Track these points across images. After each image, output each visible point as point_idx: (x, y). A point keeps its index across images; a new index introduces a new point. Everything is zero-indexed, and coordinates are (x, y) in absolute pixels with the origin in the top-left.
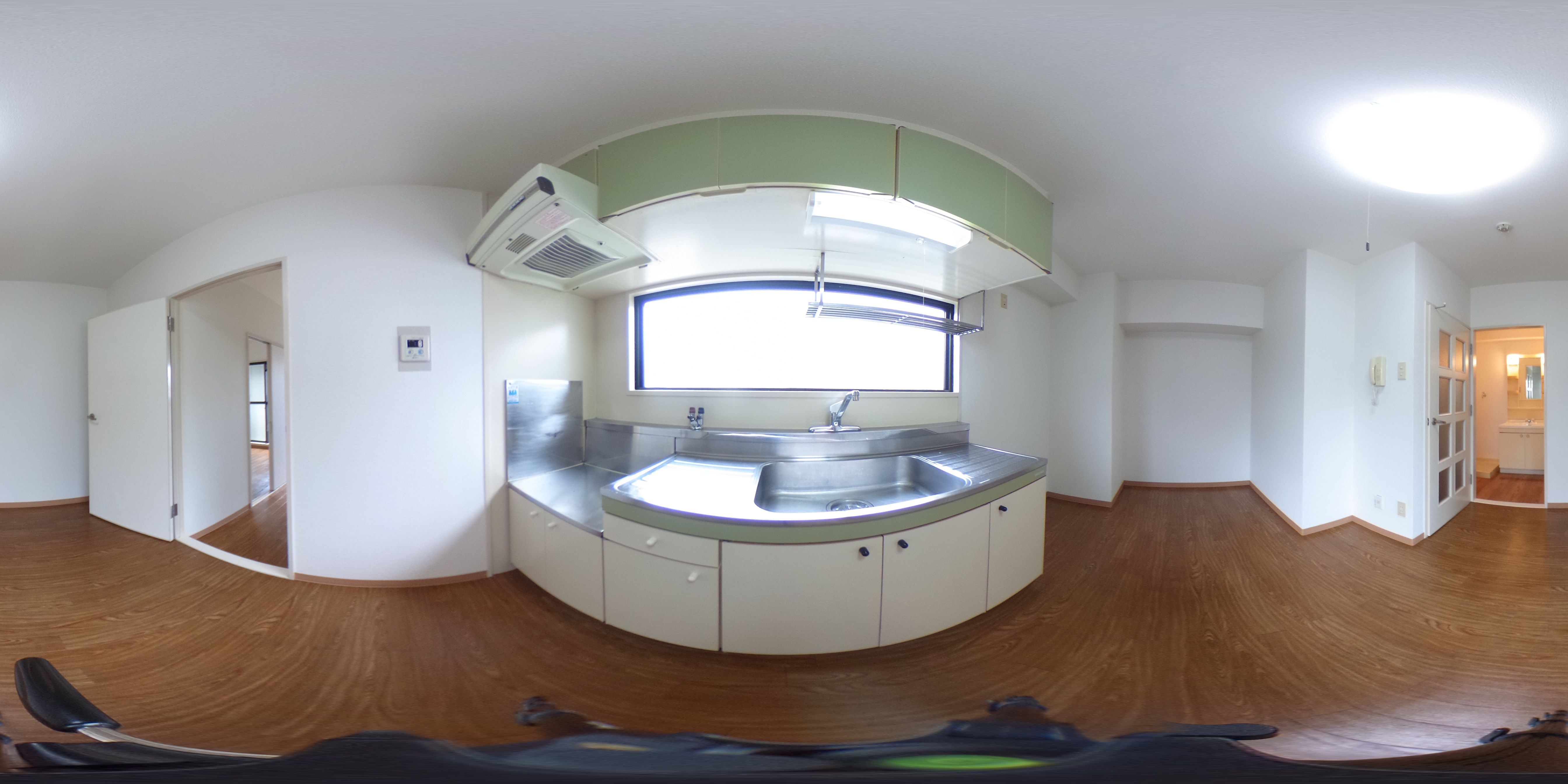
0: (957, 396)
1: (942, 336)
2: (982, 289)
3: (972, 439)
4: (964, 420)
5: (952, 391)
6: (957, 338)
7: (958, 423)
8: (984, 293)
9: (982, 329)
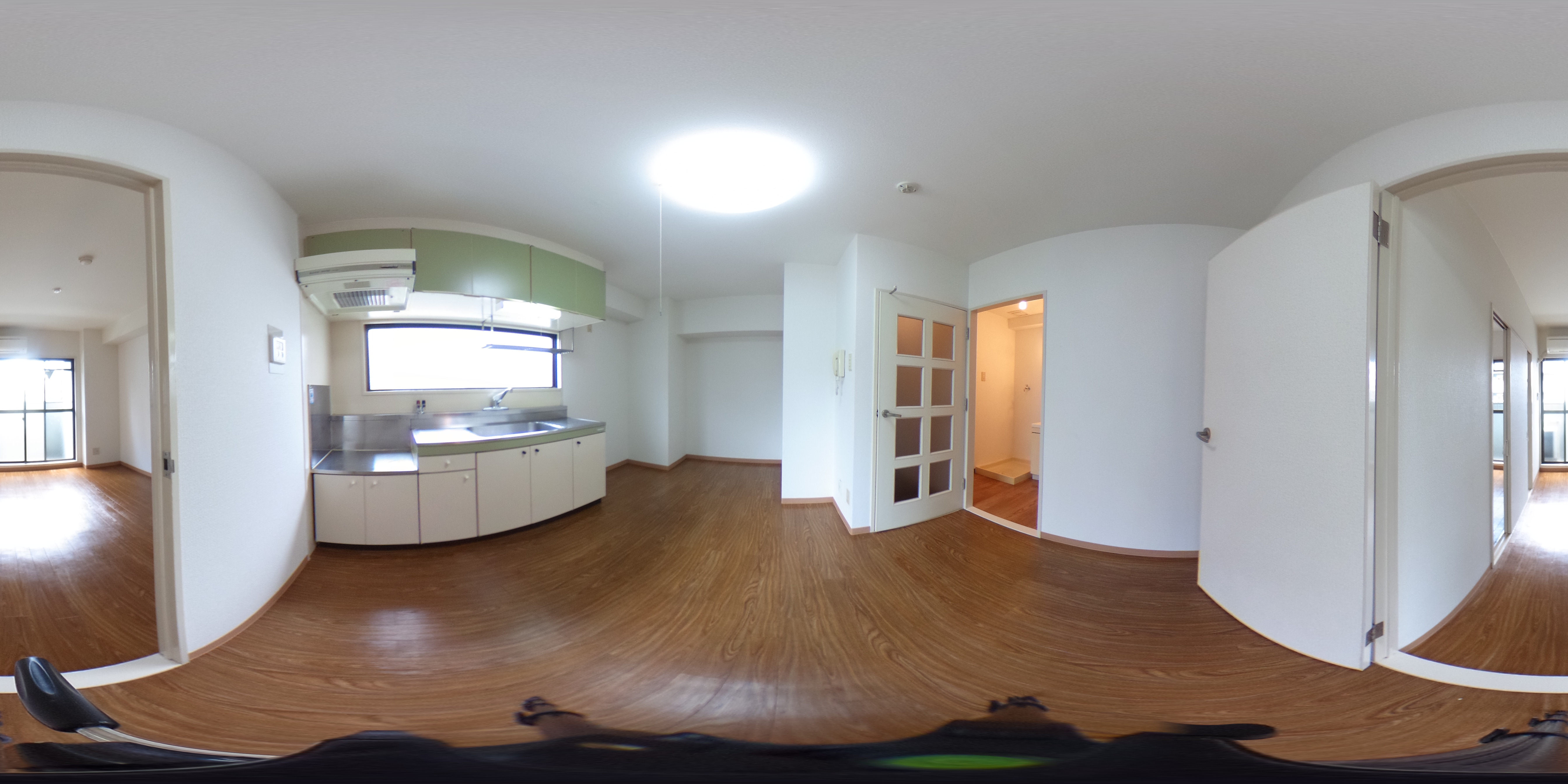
0: (560, 390)
1: (551, 355)
2: (572, 327)
3: (569, 415)
4: (565, 404)
5: (557, 387)
6: (559, 356)
7: (561, 406)
8: (573, 331)
9: (572, 351)
